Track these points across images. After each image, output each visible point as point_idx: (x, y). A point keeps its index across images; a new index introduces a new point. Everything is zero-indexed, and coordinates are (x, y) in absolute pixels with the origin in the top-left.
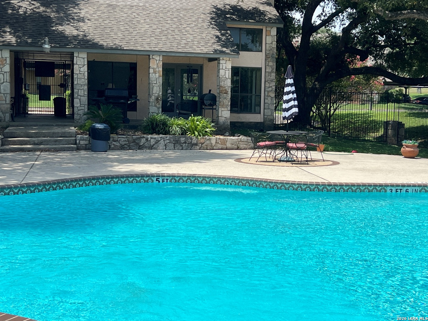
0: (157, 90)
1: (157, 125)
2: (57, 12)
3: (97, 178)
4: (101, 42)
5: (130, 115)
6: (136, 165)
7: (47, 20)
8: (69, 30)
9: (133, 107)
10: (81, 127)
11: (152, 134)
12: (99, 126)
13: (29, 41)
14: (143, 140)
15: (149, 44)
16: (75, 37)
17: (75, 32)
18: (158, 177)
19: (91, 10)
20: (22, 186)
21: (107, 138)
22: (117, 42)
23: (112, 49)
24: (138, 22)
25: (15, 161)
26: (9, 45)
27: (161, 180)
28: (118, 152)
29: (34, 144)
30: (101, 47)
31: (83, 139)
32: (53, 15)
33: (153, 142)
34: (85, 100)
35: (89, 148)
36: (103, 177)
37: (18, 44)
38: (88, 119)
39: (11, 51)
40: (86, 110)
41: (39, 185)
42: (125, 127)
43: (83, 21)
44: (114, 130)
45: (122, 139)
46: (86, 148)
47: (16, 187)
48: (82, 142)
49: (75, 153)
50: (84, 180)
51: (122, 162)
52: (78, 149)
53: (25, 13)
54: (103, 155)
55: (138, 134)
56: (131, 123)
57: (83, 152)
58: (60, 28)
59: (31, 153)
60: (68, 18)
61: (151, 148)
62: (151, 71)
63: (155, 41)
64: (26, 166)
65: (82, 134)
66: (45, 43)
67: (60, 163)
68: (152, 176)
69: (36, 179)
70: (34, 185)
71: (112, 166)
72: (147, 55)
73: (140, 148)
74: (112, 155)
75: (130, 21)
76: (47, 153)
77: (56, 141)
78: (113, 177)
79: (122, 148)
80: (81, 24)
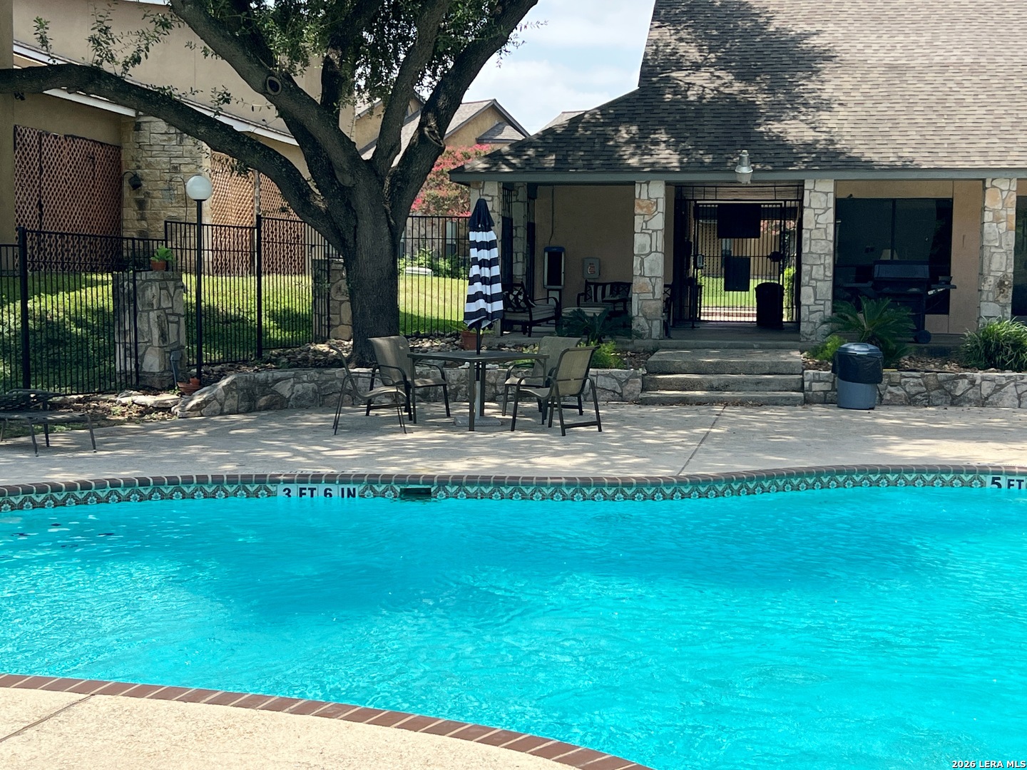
0: (1001, 262)
1: (999, 348)
2: (771, 90)
3: (848, 472)
4: (869, 155)
5: (934, 323)
6: (945, 443)
7: (747, 112)
8: (794, 130)
9: (941, 304)
10: (815, 352)
11: (985, 368)
12: (856, 349)
13: (708, 159)
14: (963, 385)
15: (983, 153)
16: (809, 147)
17: (809, 135)
18: (996, 474)
19: (847, 81)
20: (682, 482)
21: (875, 378)
22: (906, 153)
23: (892, 168)
24: (960, 102)
25: (670, 425)
26: (666, 170)
27: (1003, 481)
28: (901, 412)
29: (711, 388)
30: (868, 166)
31: (820, 379)
32: (760, 99)
33: (986, 388)
34: (826, 288)
35: (833, 399)
36: (862, 470)
37: (684, 168)
38: (832, 332)
39: (667, 184)
40: (828, 312)
41: (717, 480)
42: (920, 352)
43: (829, 109)
44: (891, 358)
45: (912, 381)
46: (825, 401)
47: (668, 483)
48: (817, 387)
49: (799, 410)
50: (818, 473)
51: (908, 434)
52: (807, 401)
53: (701, 97)
54: (865, 417)
55: (951, 368)
56: (933, 343)
57: (818, 409)
58: (776, 127)
59: (703, 409)
60: (793, 103)
61: (983, 402)
62: (988, 216)
63: (1000, 146)
64: (692, 438)
65: (817, 366)
66: (740, 163)
67: (764, 431)
68: (983, 470)
69: (713, 465)
70: (706, 480)
71: (884, 444)
72: (978, 181)
73: (955, 401)
74: (887, 417)
75: (941, 101)
76: (738, 409)
77: (758, 383)
78: (885, 471)
79: (911, 401)
80: (824, 115)
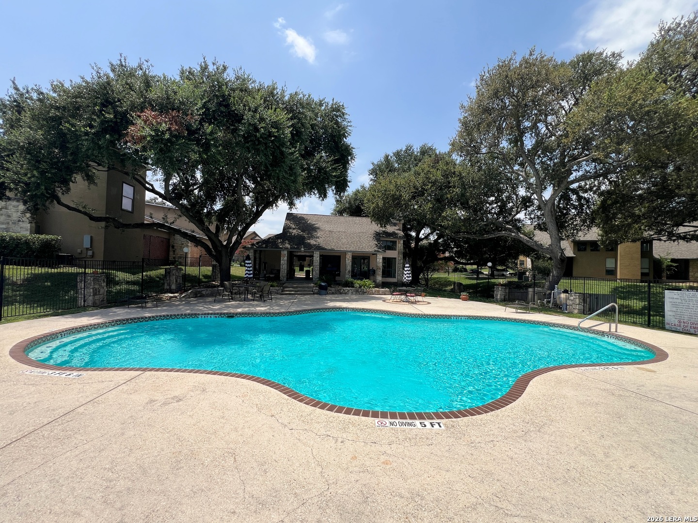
0: (349, 268)
1: (349, 284)
2: (308, 234)
3: (319, 309)
4: (326, 247)
5: (337, 278)
6: (338, 302)
7: (303, 238)
8: (312, 242)
9: (339, 275)
10: (316, 284)
11: (346, 287)
12: (323, 284)
13: (295, 247)
14: (342, 290)
15: (346, 248)
16: (315, 245)
17: (315, 243)
18: (346, 308)
19: (322, 233)
20: (287, 312)
21: (326, 289)
22: (332, 247)
23: (330, 250)
24: (342, 238)
25: (286, 300)
26: (287, 248)
27: (347, 310)
28: (331, 296)
29: (295, 291)
30: (326, 249)
31: (316, 289)
32: (306, 236)
33: (346, 291)
34: (318, 272)
35: (319, 293)
36: (322, 309)
37: (291, 248)
38: (319, 280)
39: (288, 251)
40: (318, 277)
41: (294, 312)
42: (335, 284)
43: (319, 238)
44: (329, 285)
45: (333, 290)
46: (317, 294)
47: (284, 313)
48: (315, 291)
49: (312, 296)
50: (314, 310)
51: (332, 301)
52: (314, 294)
53: (295, 235)
54: (324, 297)
55: (340, 287)
56: (337, 282)
57: (316, 295)
58: (309, 241)
59: (294, 296)
60: (312, 237)
61: (346, 294)
62: (347, 259)
63: (349, 247)
64: (289, 302)
65: (316, 287)
66: (302, 248)
67: (305, 301)
68: (344, 308)
69: (293, 309)
70: (292, 312)
71: (327, 303)
72: (345, 253)
73: (341, 293)
74: (328, 297)
75: (339, 238)
76: (300, 296)
77: (305, 290)
78: (326, 309)
79: (333, 293)
80: (318, 239)
